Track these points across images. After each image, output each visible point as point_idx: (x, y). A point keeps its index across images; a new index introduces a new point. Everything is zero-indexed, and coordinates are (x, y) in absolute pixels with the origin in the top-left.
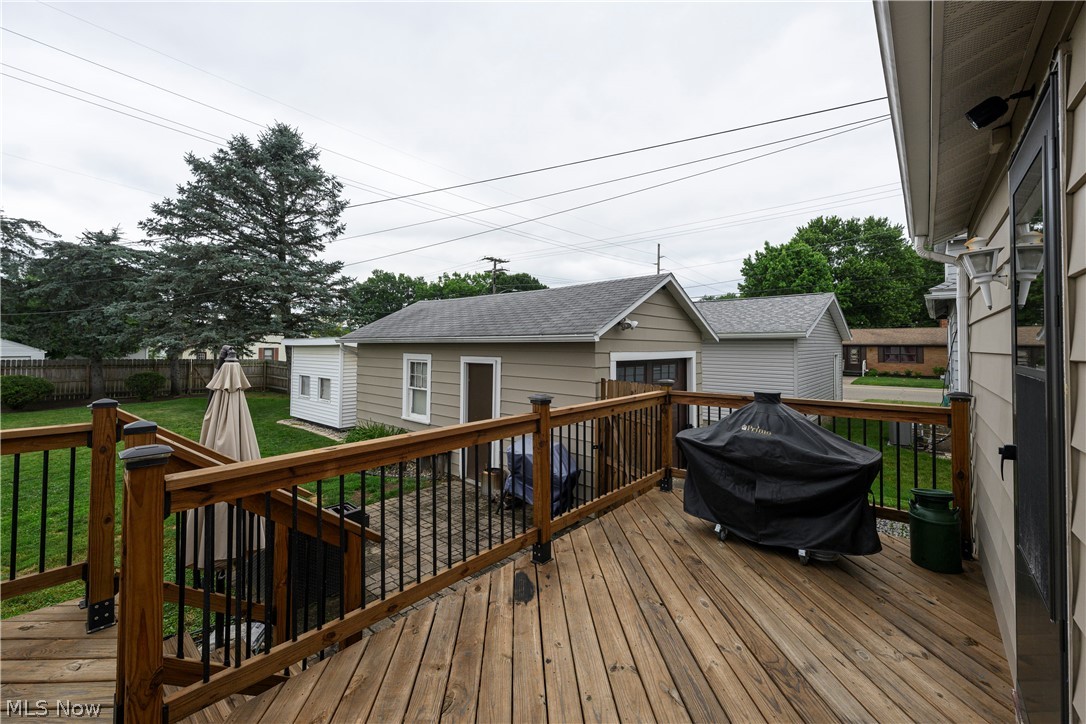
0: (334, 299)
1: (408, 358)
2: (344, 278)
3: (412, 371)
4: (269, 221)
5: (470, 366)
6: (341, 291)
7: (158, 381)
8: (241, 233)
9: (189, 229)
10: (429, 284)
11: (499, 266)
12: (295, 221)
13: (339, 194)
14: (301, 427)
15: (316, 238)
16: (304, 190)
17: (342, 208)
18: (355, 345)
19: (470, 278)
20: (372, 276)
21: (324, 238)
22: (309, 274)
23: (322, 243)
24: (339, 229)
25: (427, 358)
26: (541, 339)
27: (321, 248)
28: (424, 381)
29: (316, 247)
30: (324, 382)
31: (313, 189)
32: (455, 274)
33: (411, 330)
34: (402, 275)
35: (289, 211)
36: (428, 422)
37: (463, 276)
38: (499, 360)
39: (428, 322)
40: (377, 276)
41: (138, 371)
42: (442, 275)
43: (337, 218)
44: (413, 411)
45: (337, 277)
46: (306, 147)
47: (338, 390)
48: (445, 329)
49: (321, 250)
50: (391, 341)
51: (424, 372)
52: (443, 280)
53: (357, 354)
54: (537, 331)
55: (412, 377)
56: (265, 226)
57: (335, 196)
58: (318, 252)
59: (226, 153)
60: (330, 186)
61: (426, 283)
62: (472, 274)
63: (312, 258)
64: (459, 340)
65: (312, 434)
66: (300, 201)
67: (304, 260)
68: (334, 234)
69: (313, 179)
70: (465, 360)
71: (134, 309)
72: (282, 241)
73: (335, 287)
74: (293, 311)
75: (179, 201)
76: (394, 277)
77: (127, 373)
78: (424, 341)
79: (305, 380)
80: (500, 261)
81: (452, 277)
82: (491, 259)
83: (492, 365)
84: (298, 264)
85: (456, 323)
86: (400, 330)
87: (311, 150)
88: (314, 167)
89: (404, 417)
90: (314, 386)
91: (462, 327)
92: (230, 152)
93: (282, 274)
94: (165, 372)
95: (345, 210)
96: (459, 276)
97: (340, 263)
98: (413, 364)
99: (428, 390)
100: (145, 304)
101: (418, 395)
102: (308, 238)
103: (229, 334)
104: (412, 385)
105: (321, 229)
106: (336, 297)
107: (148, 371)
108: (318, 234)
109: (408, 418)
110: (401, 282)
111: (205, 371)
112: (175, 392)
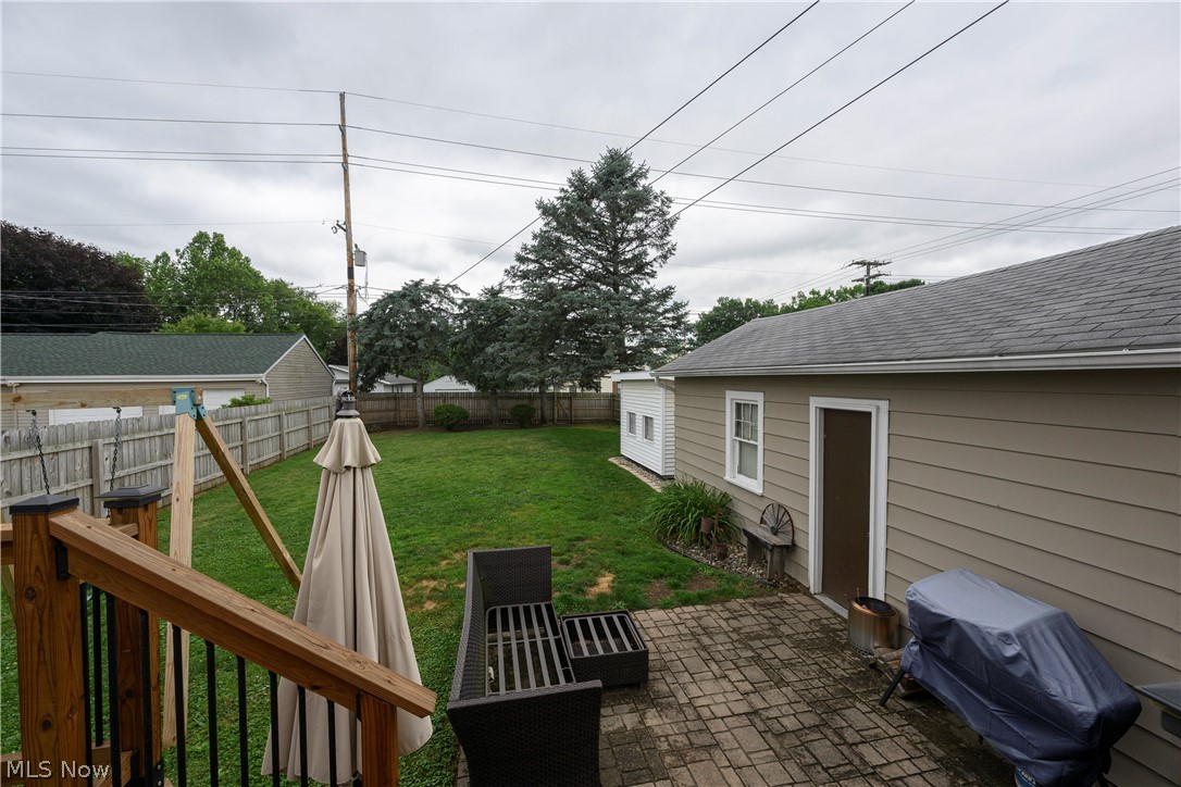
0: (668, 329)
1: (732, 397)
2: (675, 303)
3: (738, 415)
4: (604, 254)
5: (828, 414)
6: (674, 319)
7: (531, 411)
8: (583, 270)
9: (542, 273)
10: (780, 307)
11: (873, 271)
12: (627, 249)
13: (669, 210)
14: (627, 469)
15: (648, 264)
16: (634, 213)
17: (672, 225)
18: (672, 378)
19: (832, 294)
20: (717, 305)
21: (654, 263)
22: (641, 304)
23: (654, 269)
24: (669, 250)
25: (757, 398)
26: (996, 364)
27: (653, 275)
28: (754, 430)
29: (648, 274)
30: (648, 420)
31: (643, 211)
32: (813, 292)
33: (735, 357)
34: (749, 300)
35: (622, 240)
36: (759, 491)
37: (822, 293)
38: (884, 405)
39: (760, 346)
40: (723, 305)
41: (520, 402)
42: (796, 294)
43: (668, 239)
44: (740, 472)
45: (669, 303)
46: (636, 166)
47: (660, 431)
48: (784, 353)
49: (653, 276)
50: (708, 374)
51: (753, 418)
52: (797, 301)
53: (674, 390)
54: (985, 347)
55: (738, 424)
56: (600, 259)
57: (664, 214)
58: (651, 280)
59: (567, 191)
60: (659, 204)
61: (776, 307)
62: (835, 289)
63: (645, 286)
64: (805, 370)
65: (635, 478)
66: (631, 227)
67: (636, 289)
68: (665, 257)
69: (641, 200)
70: (817, 403)
71: (504, 349)
72: (616, 272)
73: (668, 315)
74: (627, 344)
75: (533, 246)
76: (741, 303)
77: (511, 404)
78: (752, 373)
79: (632, 416)
80: (876, 264)
81: (808, 296)
82: (863, 263)
83: (870, 413)
84: (630, 294)
85: (802, 343)
86: (723, 358)
87: (640, 169)
88: (644, 187)
89: (727, 478)
90: (640, 423)
91: (813, 348)
92: (570, 190)
93: (613, 305)
94: (537, 404)
95: (675, 226)
96: (818, 293)
97: (671, 288)
98: (738, 405)
99: (760, 444)
100: (511, 344)
101: (746, 450)
102: (640, 266)
103: (572, 369)
104: (738, 434)
105: (653, 253)
106: (670, 326)
107: (525, 402)
108: (649, 259)
109: (732, 481)
110: (748, 307)
111: (566, 403)
112: (543, 421)
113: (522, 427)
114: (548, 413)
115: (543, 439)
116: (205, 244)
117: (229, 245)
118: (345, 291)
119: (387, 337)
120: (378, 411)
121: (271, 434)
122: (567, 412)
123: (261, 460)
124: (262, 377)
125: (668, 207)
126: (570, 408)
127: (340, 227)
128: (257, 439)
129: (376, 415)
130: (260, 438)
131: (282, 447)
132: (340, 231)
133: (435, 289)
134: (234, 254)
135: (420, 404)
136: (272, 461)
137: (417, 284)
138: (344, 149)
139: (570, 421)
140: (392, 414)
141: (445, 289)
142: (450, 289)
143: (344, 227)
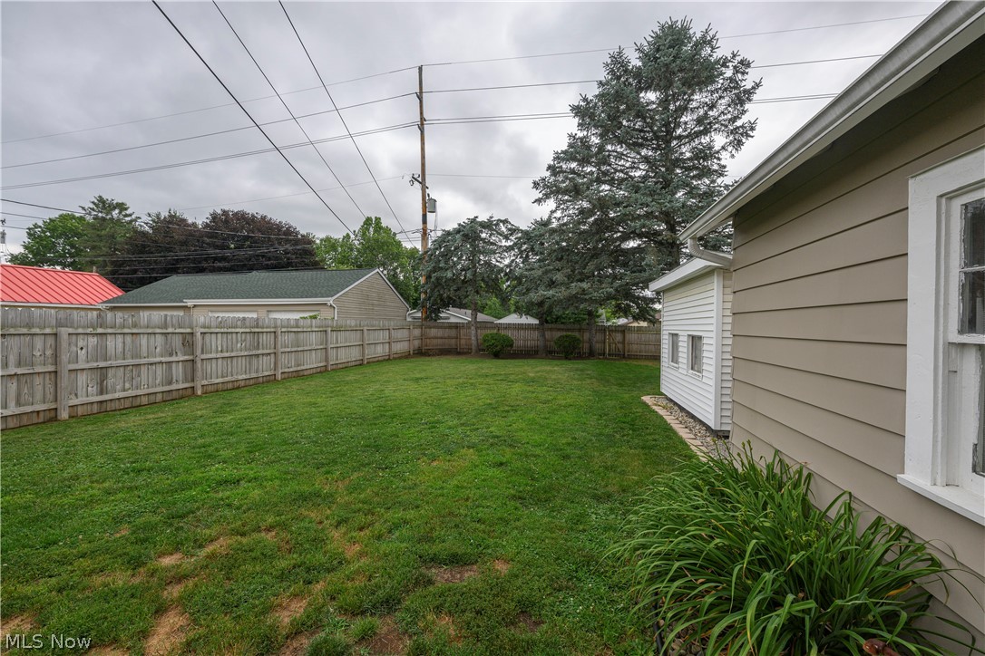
7: (575, 342)
30: (695, 341)
47: (712, 356)
79: (675, 338)
90: (684, 347)
111: (619, 337)
112: (591, 354)
113: (566, 358)
114: (598, 347)
115: (577, 370)
116: (370, 224)
117: (383, 225)
118: (419, 235)
119: (441, 268)
120: (442, 338)
121: (314, 347)
122: (620, 346)
123: (299, 368)
124: (330, 301)
125: (743, 73)
126: (623, 342)
127: (416, 179)
128: (295, 349)
129: (439, 341)
130: (299, 349)
131: (327, 360)
132: (416, 183)
133: (488, 225)
134: (387, 230)
135: (473, 332)
136: (314, 371)
137: (474, 220)
138: (421, 113)
139: (623, 355)
140: (453, 341)
141: (497, 225)
142: (501, 225)
143: (420, 179)
